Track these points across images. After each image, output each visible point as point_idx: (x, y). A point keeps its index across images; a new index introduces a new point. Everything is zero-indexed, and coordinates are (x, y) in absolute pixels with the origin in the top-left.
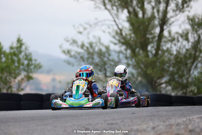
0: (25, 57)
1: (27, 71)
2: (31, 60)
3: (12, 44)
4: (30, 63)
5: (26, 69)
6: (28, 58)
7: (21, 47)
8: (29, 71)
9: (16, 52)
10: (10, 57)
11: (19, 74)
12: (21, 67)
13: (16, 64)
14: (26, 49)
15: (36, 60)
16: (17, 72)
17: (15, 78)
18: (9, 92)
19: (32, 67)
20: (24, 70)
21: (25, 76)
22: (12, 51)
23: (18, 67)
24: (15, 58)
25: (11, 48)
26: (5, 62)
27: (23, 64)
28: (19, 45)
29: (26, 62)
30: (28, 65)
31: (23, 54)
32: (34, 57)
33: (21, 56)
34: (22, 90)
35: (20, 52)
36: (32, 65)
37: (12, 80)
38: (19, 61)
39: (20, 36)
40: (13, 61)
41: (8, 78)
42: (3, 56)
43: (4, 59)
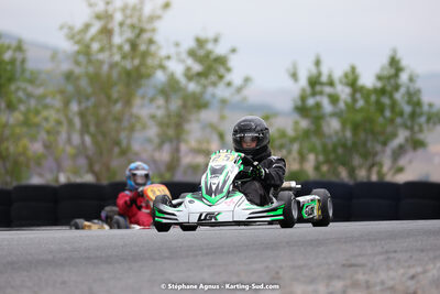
0: (406, 98)
1: (411, 129)
2: (418, 104)
3: (382, 69)
4: (418, 110)
5: (409, 123)
6: (414, 99)
7: (396, 75)
8: (416, 128)
9: (388, 88)
10: (373, 98)
11: (394, 135)
12: (399, 120)
13: (388, 114)
14: (411, 79)
15: (430, 105)
16: (389, 129)
17: (385, 144)
18: (374, 178)
19: (423, 120)
20: (405, 126)
21: (407, 140)
22: (379, 85)
23: (392, 121)
24: (386, 100)
25: (379, 78)
26: (361, 110)
27: (401, 114)
28: (392, 71)
29: (407, 109)
30: (413, 115)
31: (403, 90)
32: (426, 99)
33: (398, 96)
34: (400, 170)
35: (397, 88)
36: (421, 114)
37: (378, 148)
38: (394, 105)
39: (395, 51)
40: (380, 108)
41: (369, 145)
42: (358, 96)
43: (361, 103)
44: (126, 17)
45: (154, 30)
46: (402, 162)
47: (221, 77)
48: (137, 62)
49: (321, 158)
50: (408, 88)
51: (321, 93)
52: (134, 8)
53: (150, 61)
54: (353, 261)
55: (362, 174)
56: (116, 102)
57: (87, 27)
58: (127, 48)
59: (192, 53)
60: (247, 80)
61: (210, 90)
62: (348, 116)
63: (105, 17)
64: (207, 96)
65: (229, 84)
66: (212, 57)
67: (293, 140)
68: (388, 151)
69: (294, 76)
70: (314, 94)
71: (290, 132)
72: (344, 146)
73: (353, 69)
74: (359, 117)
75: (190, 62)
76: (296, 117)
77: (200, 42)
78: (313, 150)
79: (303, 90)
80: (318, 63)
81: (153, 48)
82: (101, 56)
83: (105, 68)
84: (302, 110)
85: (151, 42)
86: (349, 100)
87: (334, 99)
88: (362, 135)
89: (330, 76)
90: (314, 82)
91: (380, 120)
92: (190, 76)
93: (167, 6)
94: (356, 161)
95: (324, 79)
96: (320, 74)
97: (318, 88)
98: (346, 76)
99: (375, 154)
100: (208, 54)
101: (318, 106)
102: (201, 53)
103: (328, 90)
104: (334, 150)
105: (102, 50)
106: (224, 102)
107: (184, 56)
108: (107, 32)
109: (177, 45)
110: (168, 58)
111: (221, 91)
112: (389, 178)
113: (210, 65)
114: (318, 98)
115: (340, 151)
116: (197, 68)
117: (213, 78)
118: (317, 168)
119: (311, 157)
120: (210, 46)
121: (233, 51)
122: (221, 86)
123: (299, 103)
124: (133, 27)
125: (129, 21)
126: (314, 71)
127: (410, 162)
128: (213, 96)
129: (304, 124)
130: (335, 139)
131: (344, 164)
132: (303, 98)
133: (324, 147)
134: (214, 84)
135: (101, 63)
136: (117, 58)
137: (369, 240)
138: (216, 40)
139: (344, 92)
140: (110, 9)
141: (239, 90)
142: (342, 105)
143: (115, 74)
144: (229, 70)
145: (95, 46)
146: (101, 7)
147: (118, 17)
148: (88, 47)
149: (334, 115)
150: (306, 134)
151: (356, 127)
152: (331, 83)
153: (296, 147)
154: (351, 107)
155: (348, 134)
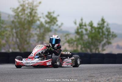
0: (106, 30)
1: (107, 39)
2: (109, 32)
3: (99, 22)
4: (109, 34)
5: (107, 37)
6: (108, 30)
8: (109, 39)
9: (101, 27)
10: (97, 30)
11: (103, 40)
12: (104, 36)
13: (101, 34)
14: (107, 25)
15: (113, 32)
16: (101, 39)
17: (100, 43)
18: (97, 52)
19: (111, 36)
20: (106, 38)
21: (106, 42)
22: (99, 26)
23: (102, 36)
24: (100, 31)
25: (98, 24)
26: (94, 33)
27: (105, 34)
28: (102, 23)
29: (106, 33)
30: (108, 35)
31: (105, 28)
32: (112, 30)
34: (104, 50)
35: (103, 27)
36: (110, 35)
37: (98, 44)
38: (103, 32)
39: (103, 17)
40: (99, 32)
41: (96, 43)
42: (93, 29)
43: (94, 31)
44: (29, 6)
45: (36, 10)
46: (105, 48)
47: (55, 23)
48: (32, 18)
49: (83, 46)
50: (107, 27)
51: (83, 28)
52: (31, 3)
53: (35, 18)
54: (92, 75)
55: (94, 51)
56: (26, 29)
57: (18, 8)
58: (29, 14)
59: (47, 16)
60: (62, 24)
61: (52, 27)
62: (90, 35)
63: (23, 6)
64: (51, 28)
65: (57, 25)
66: (52, 17)
67: (75, 41)
68: (101, 45)
69: (75, 23)
70: (81, 28)
71: (74, 39)
72: (89, 43)
73: (91, 22)
74: (93, 35)
75: (46, 19)
76: (76, 35)
77: (49, 13)
78: (80, 44)
79: (78, 27)
80: (82, 20)
81: (36, 14)
82: (22, 17)
83: (23, 20)
84: (77, 33)
85: (36, 13)
86: (90, 30)
87: (86, 30)
88: (94, 40)
89: (85, 24)
90: (81, 25)
91: (99, 36)
92: (46, 23)
93: (40, 3)
94: (92, 47)
95: (84, 24)
96: (82, 23)
97: (82, 27)
98: (90, 23)
99: (98, 45)
100: (51, 16)
101: (82, 32)
102: (49, 16)
103: (85, 27)
104: (86, 44)
105: (22, 15)
106: (56, 30)
107: (45, 17)
108: (23, 10)
109: (43, 14)
110: (40, 17)
111: (55, 27)
112: (101, 52)
113: (52, 20)
114: (82, 30)
115: (88, 44)
116: (48, 20)
117: (53, 23)
118: (81, 49)
119: (80, 46)
120: (52, 14)
121: (58, 15)
122: (55, 25)
123: (77, 31)
124: (30, 8)
125: (29, 7)
126: (81, 22)
127: (107, 48)
128: (53, 28)
129: (78, 37)
130: (86, 41)
131: (89, 48)
132: (78, 29)
133: (83, 43)
134: (53, 25)
135: (22, 18)
136: (26, 17)
137: (96, 69)
138: (53, 13)
139: (89, 28)
140: (24, 3)
141: (60, 27)
142: (88, 32)
143: (26, 22)
144: (57, 21)
145: (20, 14)
146: (22, 3)
147: (27, 6)
148: (18, 14)
149: (86, 34)
150: (78, 40)
151: (92, 38)
152: (85, 25)
153: (75, 43)
154: (91, 32)
155: (90, 40)
